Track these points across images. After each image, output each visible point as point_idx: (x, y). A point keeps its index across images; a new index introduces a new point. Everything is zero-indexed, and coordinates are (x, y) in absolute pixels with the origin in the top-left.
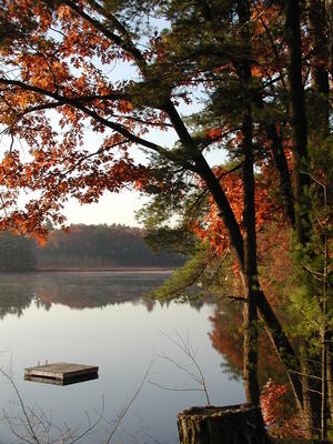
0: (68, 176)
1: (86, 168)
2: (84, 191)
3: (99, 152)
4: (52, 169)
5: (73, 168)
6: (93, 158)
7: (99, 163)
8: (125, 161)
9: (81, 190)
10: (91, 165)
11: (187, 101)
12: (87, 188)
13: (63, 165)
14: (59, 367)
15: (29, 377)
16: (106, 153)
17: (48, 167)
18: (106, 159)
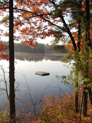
0: (37, 32)
1: (42, 31)
2: (42, 36)
3: (44, 27)
4: (34, 31)
5: (39, 31)
6: (43, 28)
7: (44, 30)
8: (51, 30)
9: (41, 36)
10: (43, 30)
11: (67, 16)
12: (42, 35)
13: (36, 30)
14: (42, 72)
15: (36, 74)
16: (46, 27)
17: (33, 30)
18: (46, 29)
